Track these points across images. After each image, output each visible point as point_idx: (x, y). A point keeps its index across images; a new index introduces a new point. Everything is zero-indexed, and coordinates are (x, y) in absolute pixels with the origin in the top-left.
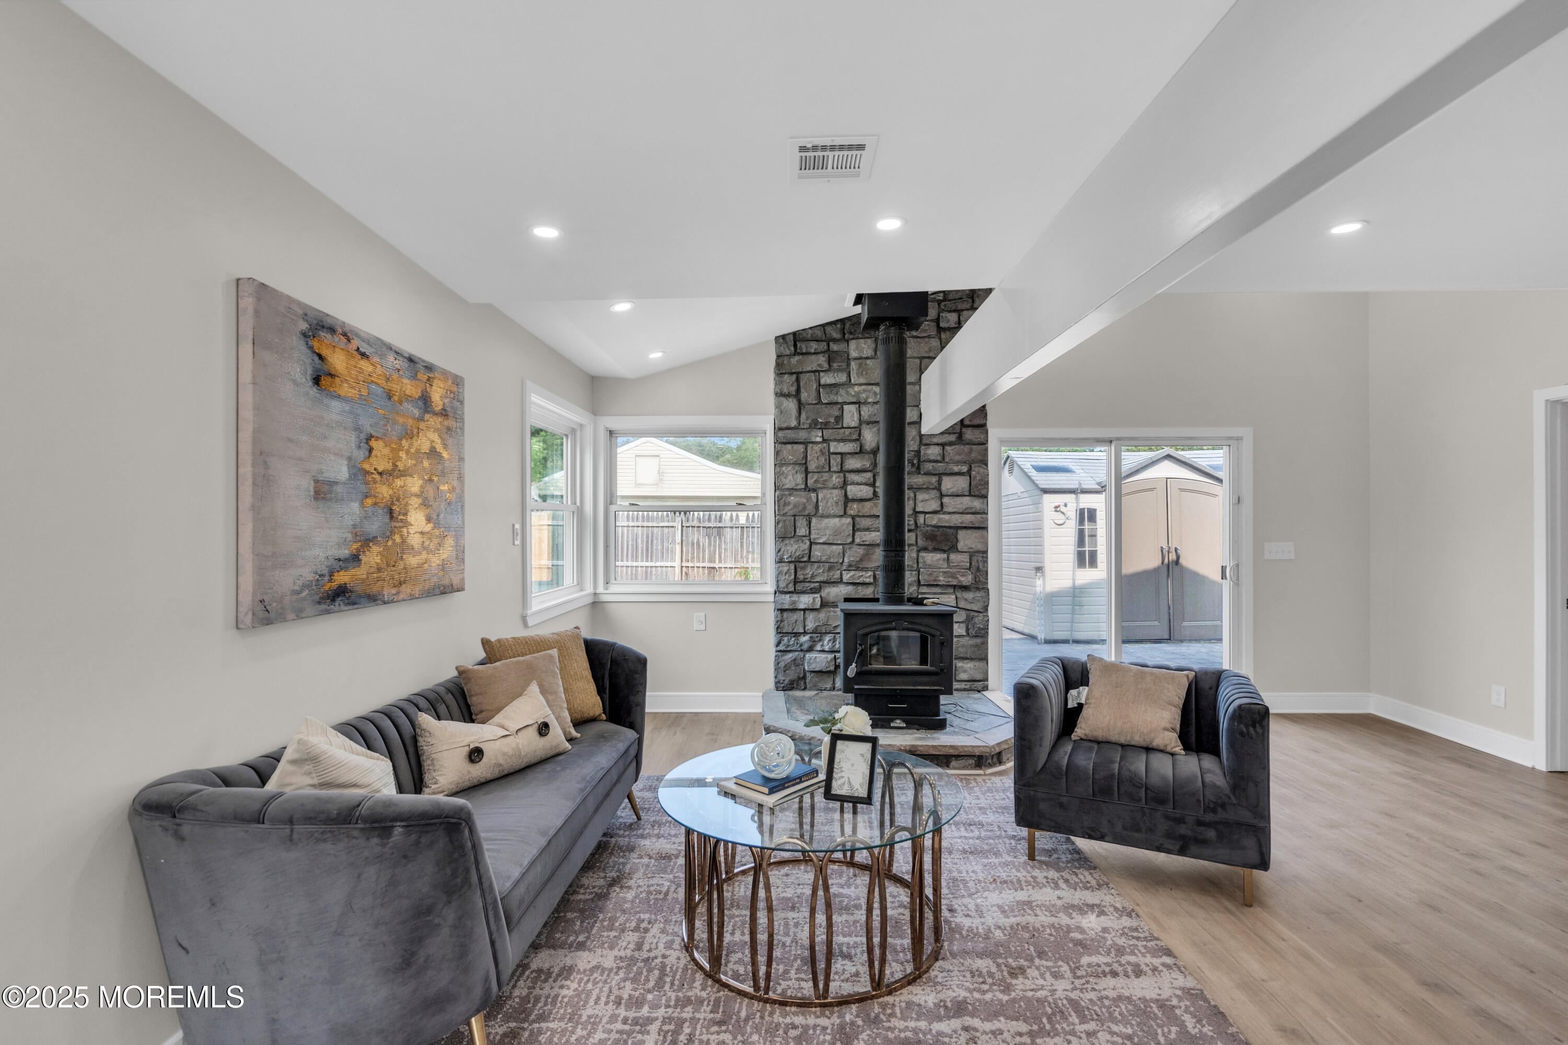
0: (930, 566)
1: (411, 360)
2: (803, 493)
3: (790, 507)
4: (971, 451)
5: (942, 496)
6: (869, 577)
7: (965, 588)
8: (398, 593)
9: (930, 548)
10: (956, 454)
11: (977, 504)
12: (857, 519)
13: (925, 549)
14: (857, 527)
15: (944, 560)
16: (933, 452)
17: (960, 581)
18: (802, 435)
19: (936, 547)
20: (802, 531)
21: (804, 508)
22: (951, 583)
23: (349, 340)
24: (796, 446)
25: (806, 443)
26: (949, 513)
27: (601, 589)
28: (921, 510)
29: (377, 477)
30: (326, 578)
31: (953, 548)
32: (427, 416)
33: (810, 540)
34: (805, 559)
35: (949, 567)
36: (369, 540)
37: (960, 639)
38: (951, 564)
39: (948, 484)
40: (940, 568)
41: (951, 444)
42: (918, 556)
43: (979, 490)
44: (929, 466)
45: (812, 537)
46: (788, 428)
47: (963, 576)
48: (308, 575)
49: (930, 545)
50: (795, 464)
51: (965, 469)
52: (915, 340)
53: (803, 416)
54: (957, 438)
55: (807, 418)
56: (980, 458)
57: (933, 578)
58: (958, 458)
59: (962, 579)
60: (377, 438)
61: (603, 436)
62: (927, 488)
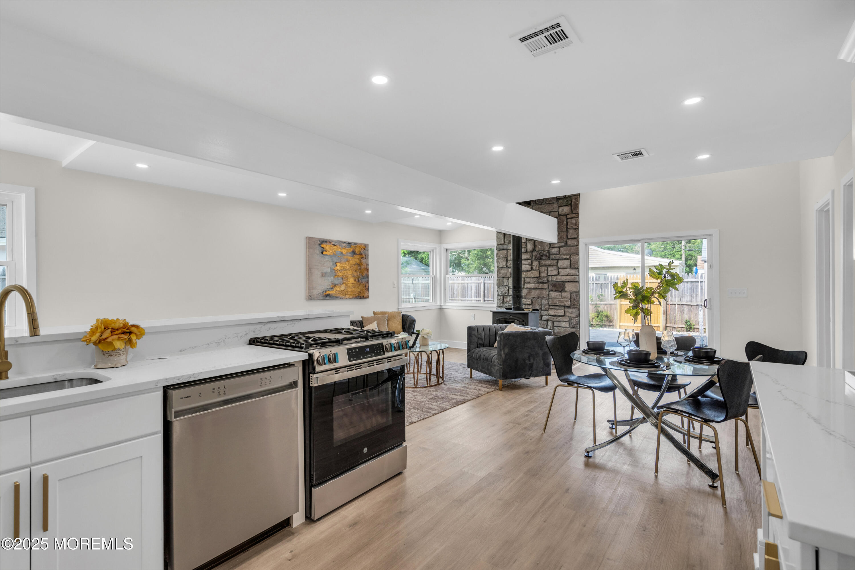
0: (553, 298)
1: (349, 243)
2: (506, 269)
3: (501, 274)
4: (571, 249)
5: (558, 268)
6: (529, 301)
7: (569, 307)
8: (345, 297)
9: (554, 290)
10: (564, 251)
11: (573, 272)
12: (526, 279)
13: (552, 291)
14: (525, 282)
15: (559, 295)
16: (555, 250)
17: (565, 304)
18: (505, 247)
19: (556, 290)
20: (505, 284)
21: (506, 275)
22: (562, 305)
23: (330, 243)
24: (503, 251)
25: (507, 250)
26: (562, 276)
27: (442, 304)
28: (550, 274)
29: (338, 271)
30: (325, 292)
31: (563, 290)
32: (355, 256)
33: (508, 287)
34: (507, 294)
35: (561, 298)
36: (336, 285)
37: (566, 329)
38: (562, 297)
39: (561, 263)
40: (558, 299)
41: (562, 247)
42: (549, 293)
43: (575, 266)
44: (552, 257)
45: (509, 286)
46: (501, 244)
47: (566, 302)
48: (320, 291)
49: (554, 289)
50: (503, 258)
51: (568, 257)
52: (547, 205)
53: (506, 239)
54: (565, 244)
55: (507, 240)
56: (575, 252)
57: (554, 303)
58: (565, 252)
59: (566, 303)
60: (338, 263)
61: (443, 251)
62: (553, 266)
